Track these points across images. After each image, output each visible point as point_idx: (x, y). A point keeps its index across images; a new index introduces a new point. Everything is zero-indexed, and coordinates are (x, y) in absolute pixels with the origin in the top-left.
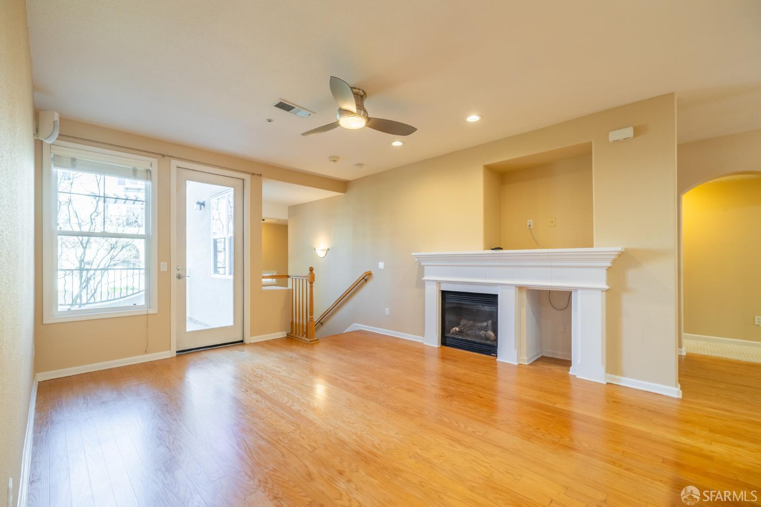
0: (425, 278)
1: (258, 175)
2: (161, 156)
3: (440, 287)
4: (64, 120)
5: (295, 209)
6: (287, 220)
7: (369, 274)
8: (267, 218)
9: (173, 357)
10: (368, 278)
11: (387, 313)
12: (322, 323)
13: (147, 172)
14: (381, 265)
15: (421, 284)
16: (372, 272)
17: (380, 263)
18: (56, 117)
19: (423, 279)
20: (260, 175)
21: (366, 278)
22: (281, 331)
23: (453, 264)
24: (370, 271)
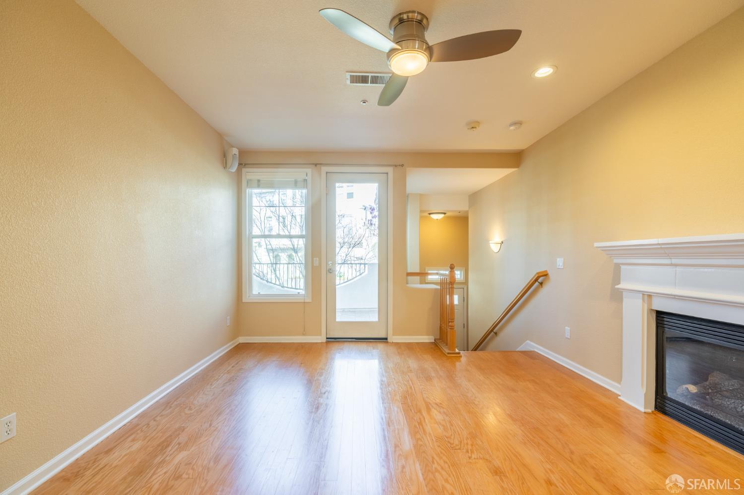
0: (622, 285)
1: (400, 165)
2: (314, 166)
3: (650, 303)
4: (243, 153)
5: (475, 197)
6: (467, 212)
7: (545, 275)
8: (449, 211)
9: (323, 343)
10: (544, 280)
11: (568, 335)
12: (496, 333)
13: (304, 181)
14: (560, 262)
15: (617, 296)
16: (549, 272)
17: (558, 259)
18: (235, 151)
19: (617, 287)
20: (402, 165)
21: (540, 280)
22: (428, 334)
23: (674, 261)
24: (546, 271)
